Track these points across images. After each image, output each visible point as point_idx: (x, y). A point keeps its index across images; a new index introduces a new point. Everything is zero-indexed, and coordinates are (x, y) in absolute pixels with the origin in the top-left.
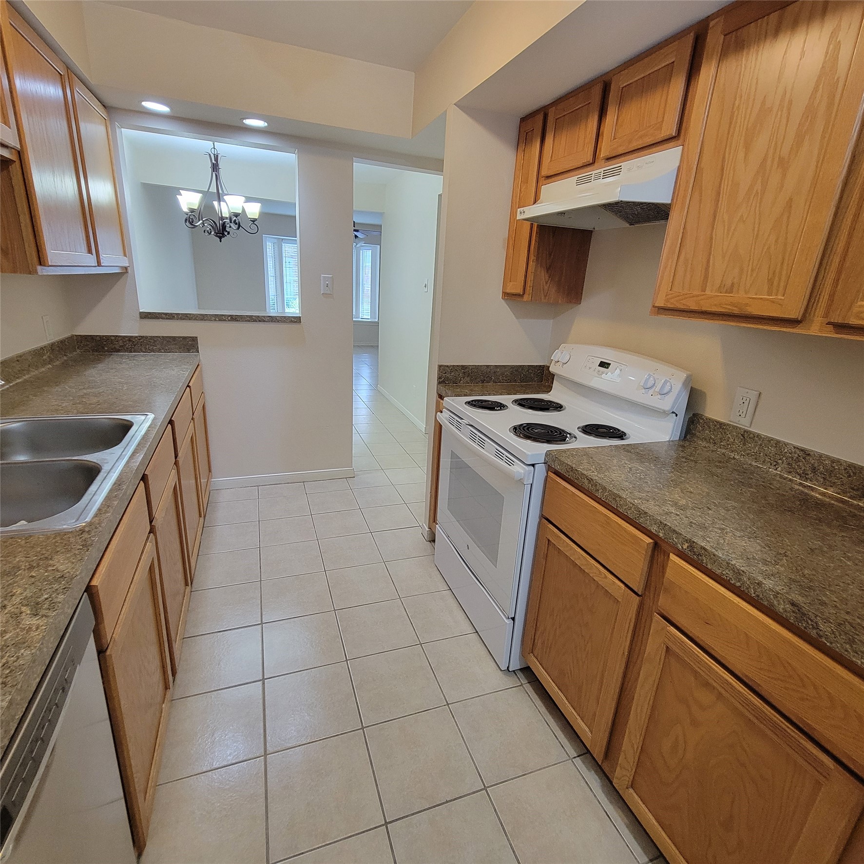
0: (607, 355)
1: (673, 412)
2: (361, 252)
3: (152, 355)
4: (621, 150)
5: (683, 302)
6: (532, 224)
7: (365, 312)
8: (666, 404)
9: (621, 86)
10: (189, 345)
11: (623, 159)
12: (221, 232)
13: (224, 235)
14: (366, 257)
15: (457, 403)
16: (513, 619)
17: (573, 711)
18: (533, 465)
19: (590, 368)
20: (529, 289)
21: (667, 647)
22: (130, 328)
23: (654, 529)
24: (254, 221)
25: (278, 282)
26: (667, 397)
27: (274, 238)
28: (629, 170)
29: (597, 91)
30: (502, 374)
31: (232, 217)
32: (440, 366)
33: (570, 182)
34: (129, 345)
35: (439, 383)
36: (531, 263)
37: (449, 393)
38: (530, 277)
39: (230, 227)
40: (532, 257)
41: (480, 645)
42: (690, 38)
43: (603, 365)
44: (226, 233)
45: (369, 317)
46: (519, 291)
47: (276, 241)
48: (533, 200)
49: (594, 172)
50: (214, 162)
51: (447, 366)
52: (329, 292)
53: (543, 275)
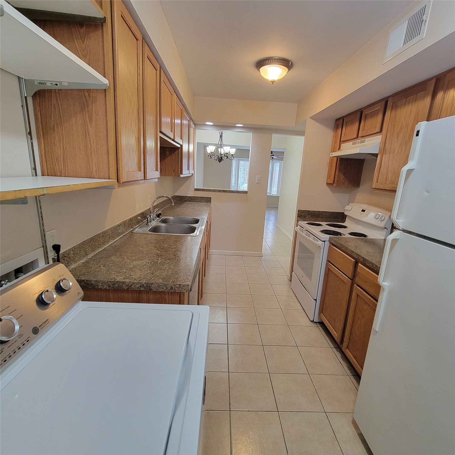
0: (365, 207)
1: (385, 228)
2: (275, 164)
3: (196, 203)
4: (365, 135)
5: (380, 186)
6: (337, 158)
7: (274, 191)
8: (382, 224)
9: (366, 114)
10: (208, 200)
11: (366, 137)
12: (220, 160)
13: (221, 161)
14: (276, 167)
15: (303, 223)
16: (316, 300)
17: (333, 329)
18: (324, 241)
19: (358, 212)
20: (336, 182)
21: (358, 295)
22: (191, 194)
23: (355, 256)
24: (232, 155)
25: (236, 178)
26: (383, 222)
27: (236, 159)
28: (368, 141)
29: (359, 114)
30: (325, 215)
31: (225, 154)
32: (299, 210)
33: (350, 143)
34: (190, 199)
35: (298, 217)
36: (337, 172)
37: (301, 220)
38: (336, 177)
39: (224, 158)
40: (337, 170)
41: (304, 313)
42: (384, 102)
43: (363, 211)
44: (222, 160)
45: (276, 194)
46: (332, 182)
47: (237, 160)
48: (338, 149)
49: (358, 141)
50: (221, 135)
51: (302, 210)
52: (259, 182)
53: (342, 177)
